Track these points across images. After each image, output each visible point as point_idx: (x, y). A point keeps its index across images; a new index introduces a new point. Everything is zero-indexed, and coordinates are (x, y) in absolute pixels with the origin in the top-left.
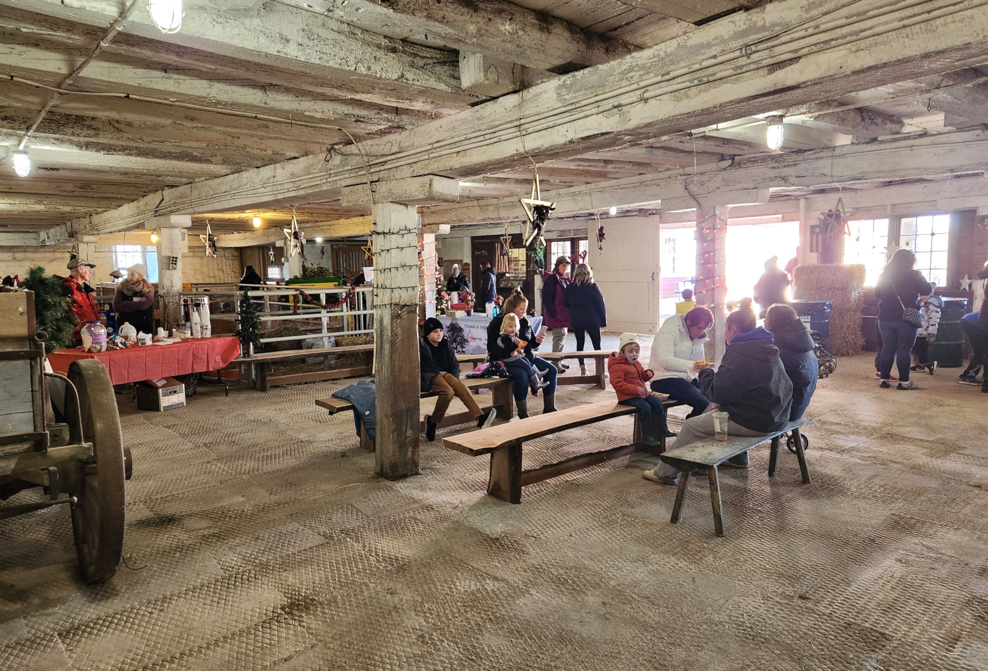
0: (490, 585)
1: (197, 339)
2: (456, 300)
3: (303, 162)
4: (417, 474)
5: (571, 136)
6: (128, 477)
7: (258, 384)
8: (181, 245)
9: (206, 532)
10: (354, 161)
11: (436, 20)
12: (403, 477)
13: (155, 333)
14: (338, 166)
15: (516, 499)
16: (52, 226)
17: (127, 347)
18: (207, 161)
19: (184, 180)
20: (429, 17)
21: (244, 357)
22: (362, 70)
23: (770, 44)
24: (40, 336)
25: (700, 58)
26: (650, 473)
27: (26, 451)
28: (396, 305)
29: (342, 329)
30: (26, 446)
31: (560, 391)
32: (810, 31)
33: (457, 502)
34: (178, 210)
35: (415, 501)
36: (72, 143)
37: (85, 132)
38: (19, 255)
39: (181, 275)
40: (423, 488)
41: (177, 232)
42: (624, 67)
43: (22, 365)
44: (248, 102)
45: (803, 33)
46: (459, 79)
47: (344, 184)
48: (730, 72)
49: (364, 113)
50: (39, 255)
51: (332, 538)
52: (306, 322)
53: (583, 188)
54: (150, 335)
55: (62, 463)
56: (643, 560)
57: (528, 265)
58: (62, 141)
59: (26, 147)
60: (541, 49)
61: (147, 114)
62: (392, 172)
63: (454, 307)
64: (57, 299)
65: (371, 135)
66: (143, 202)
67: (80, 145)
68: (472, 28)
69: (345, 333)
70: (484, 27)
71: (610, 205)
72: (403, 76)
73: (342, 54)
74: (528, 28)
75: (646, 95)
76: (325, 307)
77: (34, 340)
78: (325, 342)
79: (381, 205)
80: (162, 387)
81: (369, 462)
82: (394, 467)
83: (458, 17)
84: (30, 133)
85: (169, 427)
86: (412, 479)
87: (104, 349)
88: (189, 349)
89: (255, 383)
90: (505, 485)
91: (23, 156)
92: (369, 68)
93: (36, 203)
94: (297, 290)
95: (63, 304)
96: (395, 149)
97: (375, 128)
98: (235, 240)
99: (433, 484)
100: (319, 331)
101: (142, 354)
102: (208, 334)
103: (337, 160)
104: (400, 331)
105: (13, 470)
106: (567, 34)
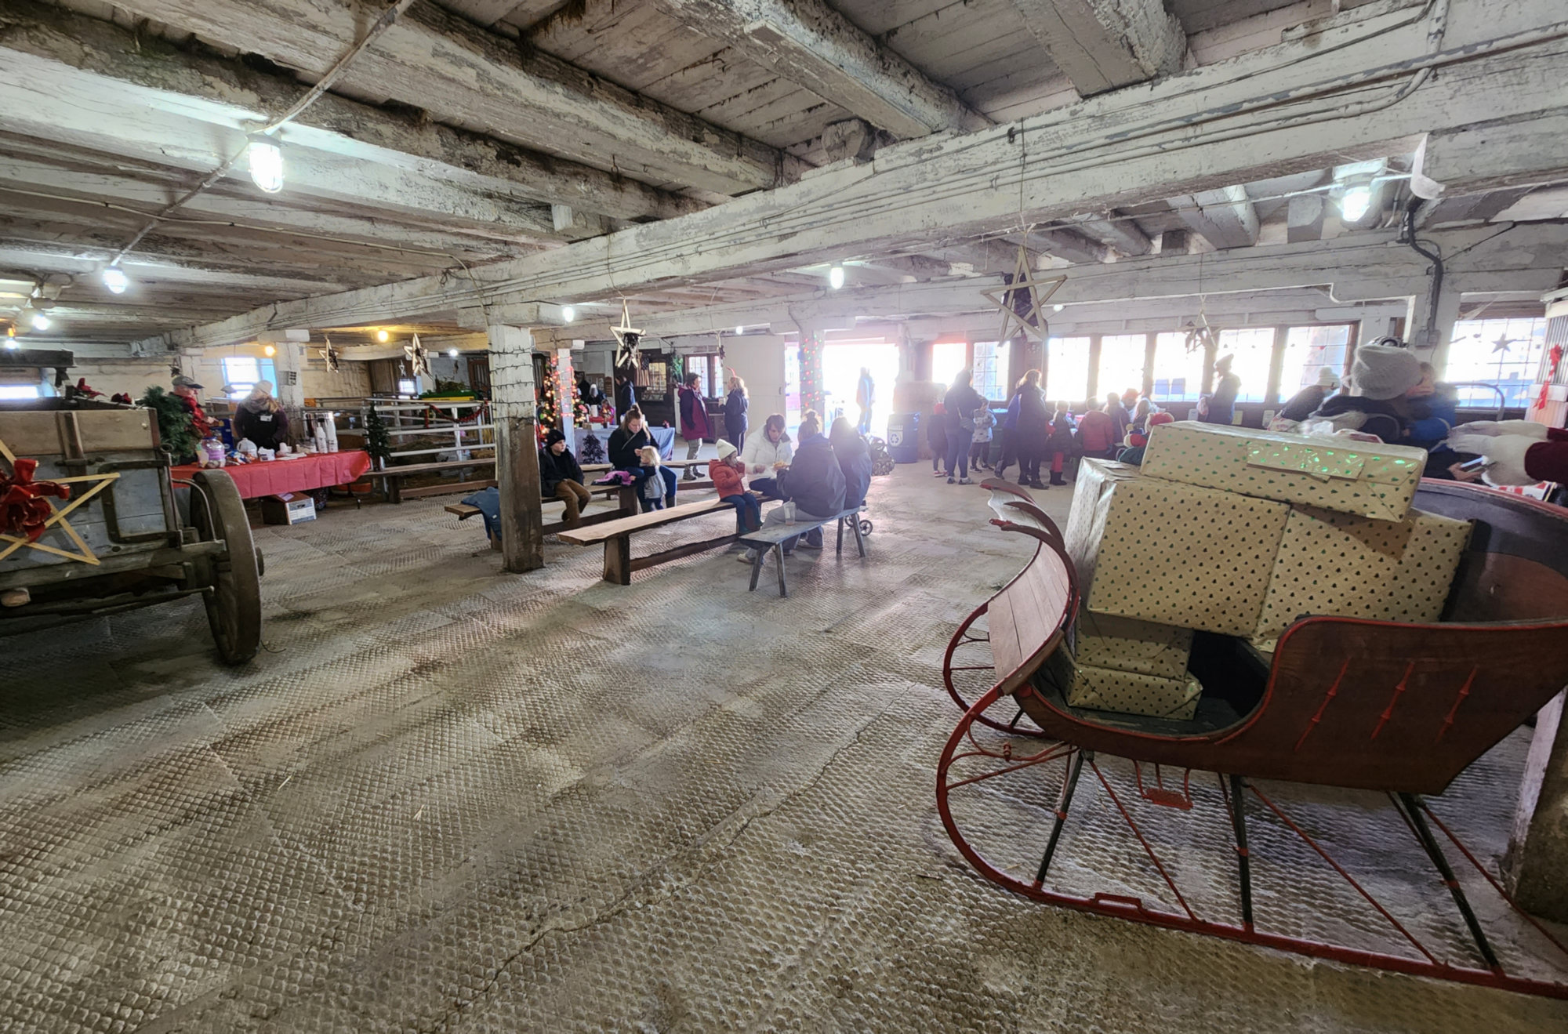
0: (592, 643)
1: (324, 454)
2: (595, 414)
3: (420, 283)
4: (542, 567)
5: (648, 277)
6: (261, 573)
7: (391, 497)
8: (300, 362)
9: (341, 621)
10: (469, 285)
11: (517, 181)
12: (529, 570)
13: (277, 449)
14: (454, 289)
15: (626, 581)
16: (146, 337)
17: (247, 463)
18: (321, 280)
19: (298, 295)
20: (510, 178)
21: (375, 470)
22: (461, 213)
23: (778, 220)
24: (165, 448)
25: (735, 224)
26: (742, 556)
27: (162, 548)
28: (514, 418)
29: (478, 443)
30: (159, 543)
31: (678, 494)
32: (802, 214)
33: (574, 587)
34: (294, 325)
35: (537, 588)
36: (171, 260)
37: (187, 252)
38: (105, 368)
39: (301, 390)
40: (545, 578)
41: (295, 347)
42: (684, 224)
43: (151, 473)
44: (355, 232)
45: (796, 215)
46: (552, 221)
47: (460, 306)
48: (753, 238)
49: (474, 243)
50: (131, 368)
51: (459, 619)
52: (441, 436)
53: (703, 309)
54: (272, 451)
55: (196, 558)
56: (719, 617)
57: (668, 379)
58: (160, 259)
59: (119, 262)
60: (616, 205)
61: (254, 239)
62: (504, 298)
63: (593, 420)
64: (180, 415)
65: (483, 262)
66: (254, 314)
67: (181, 263)
68: (551, 188)
69: (481, 446)
70: (562, 186)
71: (737, 323)
72: (499, 218)
73: (440, 200)
74: (603, 188)
75: (700, 249)
76: (457, 421)
77: (160, 452)
78: (460, 455)
79: (494, 327)
80: (289, 501)
81: (498, 561)
82: (519, 561)
83: (538, 178)
84: (126, 251)
85: (300, 539)
86: (538, 572)
87: (223, 464)
88: (315, 465)
89: (387, 495)
90: (617, 571)
91: (119, 273)
92: (467, 212)
93: (128, 314)
94: (426, 404)
95: (186, 420)
96: (506, 277)
97: (485, 257)
98: (360, 353)
99: (556, 575)
100: (453, 445)
101: (265, 469)
102: (335, 449)
103: (452, 283)
104: (518, 441)
105: (150, 564)
106: (639, 193)
